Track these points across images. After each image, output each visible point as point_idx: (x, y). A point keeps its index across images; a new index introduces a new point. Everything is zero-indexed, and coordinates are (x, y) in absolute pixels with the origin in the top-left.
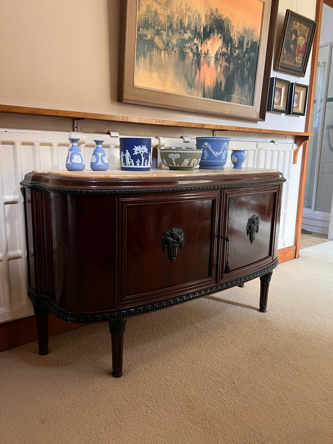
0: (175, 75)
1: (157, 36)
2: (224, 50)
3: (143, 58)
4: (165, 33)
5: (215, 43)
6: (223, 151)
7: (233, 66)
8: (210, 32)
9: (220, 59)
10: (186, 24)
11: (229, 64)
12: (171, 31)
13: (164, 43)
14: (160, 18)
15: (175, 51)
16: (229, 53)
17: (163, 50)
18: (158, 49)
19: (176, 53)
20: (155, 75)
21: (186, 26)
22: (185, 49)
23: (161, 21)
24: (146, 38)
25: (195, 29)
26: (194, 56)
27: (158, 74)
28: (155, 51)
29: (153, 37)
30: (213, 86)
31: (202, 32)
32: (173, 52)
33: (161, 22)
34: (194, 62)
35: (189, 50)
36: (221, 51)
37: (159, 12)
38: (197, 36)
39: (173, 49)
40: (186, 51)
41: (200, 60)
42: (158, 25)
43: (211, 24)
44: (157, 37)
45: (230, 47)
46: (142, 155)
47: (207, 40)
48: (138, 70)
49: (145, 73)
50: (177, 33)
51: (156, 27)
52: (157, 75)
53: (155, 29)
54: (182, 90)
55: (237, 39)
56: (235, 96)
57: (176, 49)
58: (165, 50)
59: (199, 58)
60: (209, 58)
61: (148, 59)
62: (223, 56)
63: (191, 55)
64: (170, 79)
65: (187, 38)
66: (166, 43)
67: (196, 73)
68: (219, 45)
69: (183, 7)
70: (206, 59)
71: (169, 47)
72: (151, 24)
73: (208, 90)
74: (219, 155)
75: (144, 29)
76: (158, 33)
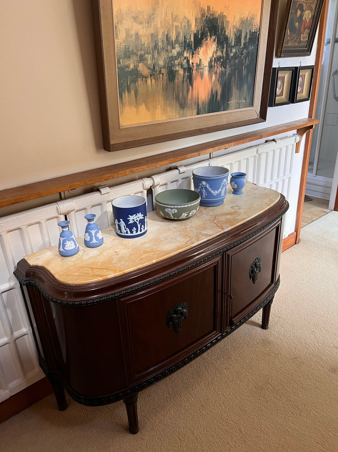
0: (165, 101)
1: (140, 62)
2: (219, 54)
3: (127, 93)
4: (149, 57)
5: (208, 49)
6: (222, 189)
7: (230, 68)
8: (202, 38)
9: (214, 66)
10: (173, 38)
11: (225, 68)
12: (156, 51)
13: (149, 68)
14: (143, 40)
15: (163, 74)
16: (225, 55)
17: (149, 76)
18: (143, 77)
19: (165, 75)
20: (143, 107)
21: (174, 40)
22: (174, 68)
23: (143, 43)
24: (128, 69)
25: (184, 40)
26: (184, 72)
27: (146, 106)
28: (140, 81)
29: (137, 65)
30: (208, 98)
31: (193, 41)
32: (161, 75)
33: (144, 44)
34: (185, 79)
35: (179, 67)
36: (215, 56)
37: (140, 33)
38: (186, 48)
39: (160, 72)
40: (175, 69)
41: (192, 74)
42: (141, 50)
43: (203, 27)
44: (140, 64)
45: (225, 48)
46: (138, 223)
47: (198, 49)
48: (122, 108)
49: (131, 109)
50: (164, 52)
51: (139, 53)
52: (144, 107)
53: (137, 55)
54: (174, 114)
55: (233, 35)
56: (233, 102)
57: (164, 71)
58: (151, 75)
59: (191, 72)
60: (202, 69)
61: (133, 92)
62: (217, 61)
63: (181, 72)
65: (176, 54)
66: (152, 68)
67: (188, 91)
68: (213, 50)
69: (169, 17)
70: (199, 71)
71: (155, 71)
72: (133, 50)
73: (203, 105)
74: (218, 193)
75: (125, 60)
76: (142, 59)
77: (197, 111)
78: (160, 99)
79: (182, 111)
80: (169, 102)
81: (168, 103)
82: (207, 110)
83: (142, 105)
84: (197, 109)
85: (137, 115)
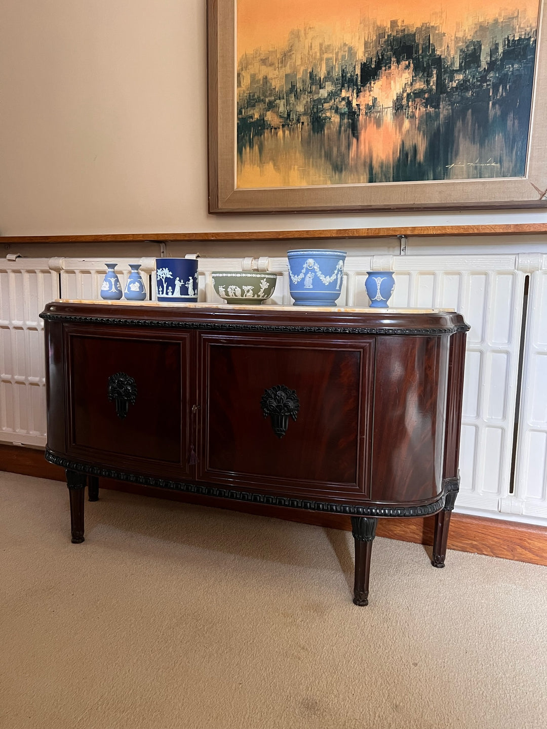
0: (305, 159)
1: (269, 111)
2: (419, 85)
3: (248, 149)
4: (281, 104)
5: (392, 82)
6: (305, 274)
7: (450, 107)
8: (379, 66)
9: (408, 106)
10: (322, 73)
11: (437, 106)
12: (293, 95)
13: (281, 117)
14: (273, 84)
15: (303, 123)
16: (434, 87)
17: (281, 127)
18: (272, 128)
19: (306, 124)
20: (270, 167)
21: (322, 77)
22: (322, 114)
23: (274, 87)
24: (251, 120)
25: (342, 75)
26: (342, 119)
27: (274, 165)
28: (267, 133)
29: (263, 114)
30: (393, 158)
31: (359, 74)
32: (300, 125)
33: (275, 89)
34: (343, 128)
35: (331, 112)
36: (408, 91)
37: (269, 77)
38: (346, 85)
39: (298, 121)
40: (324, 115)
41: (358, 120)
42: (270, 95)
43: (380, 52)
44: (269, 113)
45: (435, 76)
46: (164, 280)
47: (370, 83)
50: (305, 94)
51: (267, 100)
52: (272, 166)
53: (265, 103)
54: (322, 179)
55: (456, 53)
57: (304, 119)
58: (283, 126)
59: (355, 118)
60: (379, 112)
61: (256, 148)
62: (415, 97)
63: (336, 119)
64: (296, 167)
65: (326, 95)
66: (286, 116)
67: (349, 146)
68: (404, 81)
69: (316, 49)
70: (372, 115)
71: (290, 120)
72: (259, 97)
73: (382, 167)
75: (249, 109)
76: (271, 106)
77: (368, 176)
78: (298, 156)
79: (337, 176)
80: (313, 162)
81: (311, 162)
82: (392, 176)
83: (269, 163)
84: (368, 175)
85: (261, 176)
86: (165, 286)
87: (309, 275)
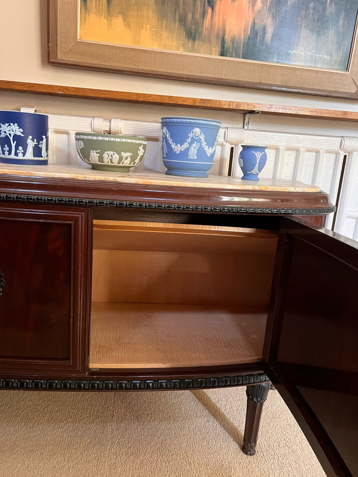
6: (190, 144)
20: (119, 21)
27: (125, 20)
46: (11, 138)
48: (85, 15)
49: (99, 18)
64: (148, 26)
73: (233, 43)
74: (182, 150)
77: (220, 49)
78: (150, 15)
79: (190, 44)
80: (166, 24)
81: (164, 25)
82: (241, 53)
83: (118, 17)
84: (220, 47)
85: (108, 29)
86: (13, 145)
87: (194, 145)
